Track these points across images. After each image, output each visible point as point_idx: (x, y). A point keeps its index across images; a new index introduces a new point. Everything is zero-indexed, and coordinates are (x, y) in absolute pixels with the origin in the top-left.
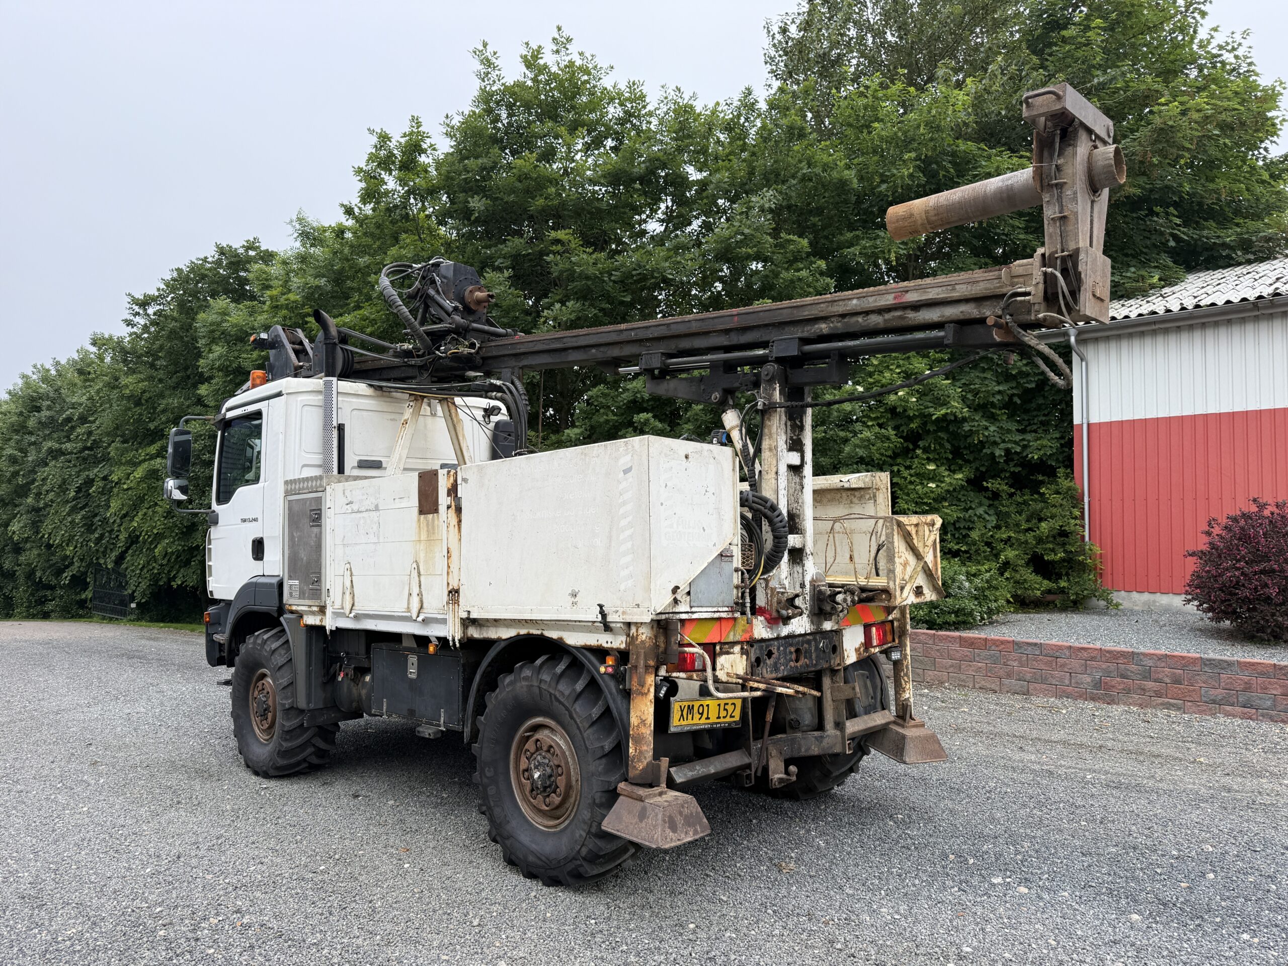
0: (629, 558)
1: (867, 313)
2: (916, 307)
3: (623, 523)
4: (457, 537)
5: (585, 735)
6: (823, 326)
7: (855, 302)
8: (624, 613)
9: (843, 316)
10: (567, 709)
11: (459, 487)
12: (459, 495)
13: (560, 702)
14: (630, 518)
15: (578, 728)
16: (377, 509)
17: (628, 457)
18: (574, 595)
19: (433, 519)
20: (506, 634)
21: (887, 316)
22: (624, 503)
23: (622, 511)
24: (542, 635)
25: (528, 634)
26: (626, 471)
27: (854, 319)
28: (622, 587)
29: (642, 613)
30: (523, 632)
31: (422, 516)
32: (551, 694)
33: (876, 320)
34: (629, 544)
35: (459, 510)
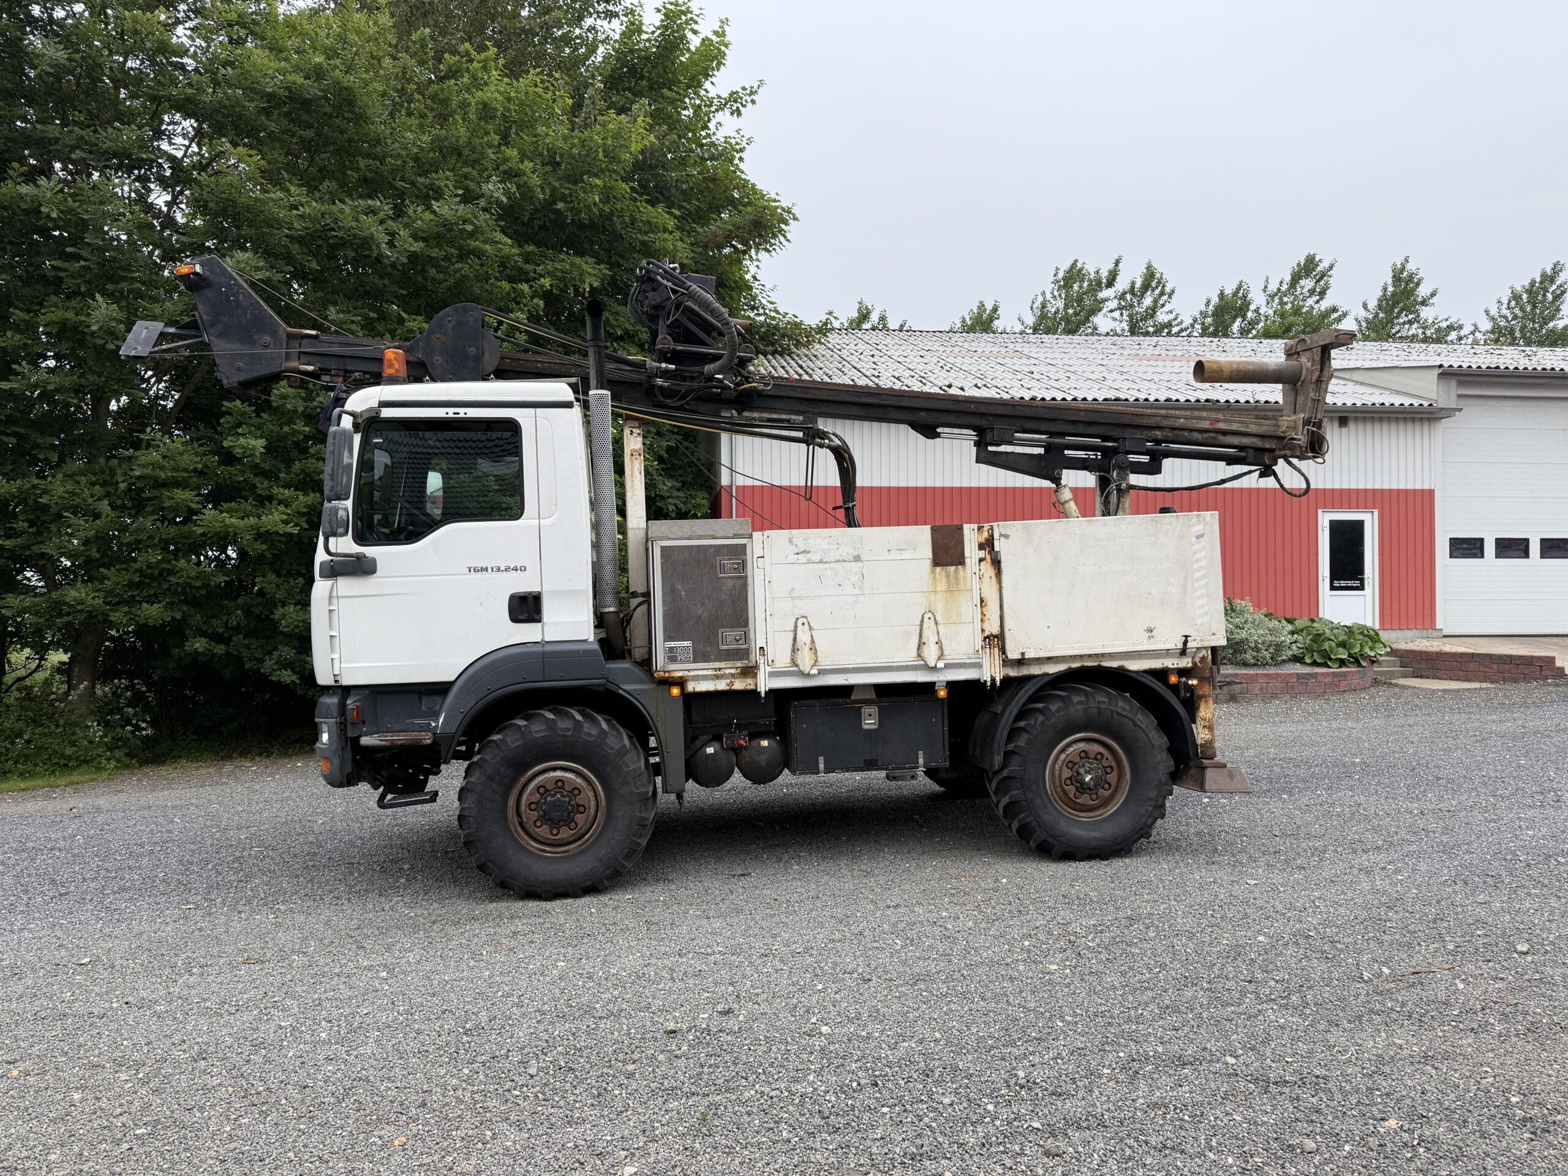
0: (1204, 601)
1: (1191, 430)
2: (1225, 433)
3: (1197, 575)
4: (995, 587)
5: (1151, 736)
6: (1158, 433)
7: (1182, 420)
8: (1202, 640)
9: (1174, 429)
10: (1130, 719)
11: (996, 543)
12: (997, 548)
13: (1123, 716)
14: (1204, 572)
15: (1144, 731)
16: (857, 559)
17: (1201, 526)
18: (1150, 630)
19: (956, 571)
20: (1053, 669)
21: (1205, 435)
22: (1198, 560)
23: (1196, 566)
24: (1099, 666)
25: (1082, 667)
26: (1198, 537)
27: (1181, 433)
28: (1199, 622)
29: (1219, 639)
30: (1075, 665)
31: (938, 569)
32: (1112, 711)
33: (1196, 436)
34: (1204, 591)
35: (997, 563)
